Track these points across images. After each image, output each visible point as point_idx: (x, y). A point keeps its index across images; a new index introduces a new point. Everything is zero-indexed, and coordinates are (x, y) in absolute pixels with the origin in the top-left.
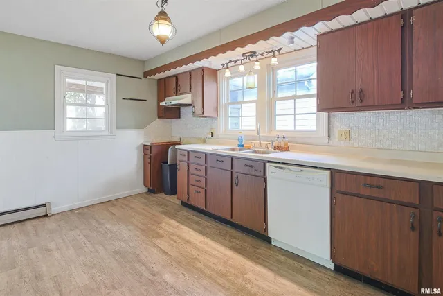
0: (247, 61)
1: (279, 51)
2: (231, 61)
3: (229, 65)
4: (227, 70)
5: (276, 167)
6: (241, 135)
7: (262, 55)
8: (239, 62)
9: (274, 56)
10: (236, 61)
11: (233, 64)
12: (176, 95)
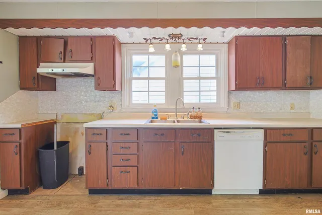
0: (173, 41)
1: (205, 39)
2: (155, 38)
3: (153, 41)
4: (151, 45)
5: (224, 132)
6: (155, 108)
7: (189, 40)
8: (164, 41)
9: (200, 43)
10: (162, 40)
11: (157, 41)
12: (64, 62)
